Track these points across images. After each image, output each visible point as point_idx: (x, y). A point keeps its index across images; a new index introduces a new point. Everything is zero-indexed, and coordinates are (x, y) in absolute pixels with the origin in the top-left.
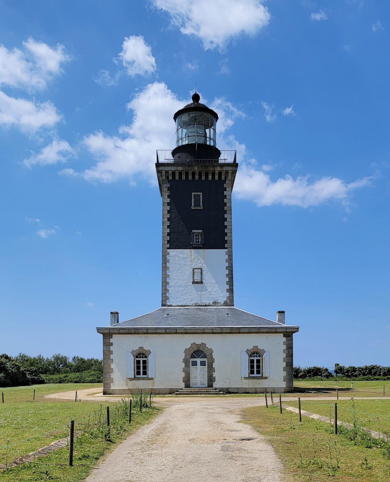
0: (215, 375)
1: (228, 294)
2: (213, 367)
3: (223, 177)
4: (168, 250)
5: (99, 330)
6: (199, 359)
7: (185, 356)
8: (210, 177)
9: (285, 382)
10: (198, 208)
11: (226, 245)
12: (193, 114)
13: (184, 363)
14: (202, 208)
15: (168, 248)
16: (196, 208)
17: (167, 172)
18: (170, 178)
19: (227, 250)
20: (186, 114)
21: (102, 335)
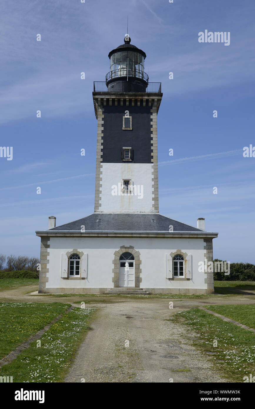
0: (141, 276)
1: (153, 202)
2: (140, 268)
3: (150, 104)
4: (102, 164)
5: (38, 233)
6: (128, 261)
7: (115, 258)
8: (139, 104)
9: (206, 284)
10: (129, 129)
11: (152, 160)
12: (124, 53)
13: (113, 265)
14: (131, 129)
15: (101, 162)
16: (126, 129)
17: (102, 99)
18: (105, 104)
19: (153, 164)
20: (119, 53)
21: (40, 238)
